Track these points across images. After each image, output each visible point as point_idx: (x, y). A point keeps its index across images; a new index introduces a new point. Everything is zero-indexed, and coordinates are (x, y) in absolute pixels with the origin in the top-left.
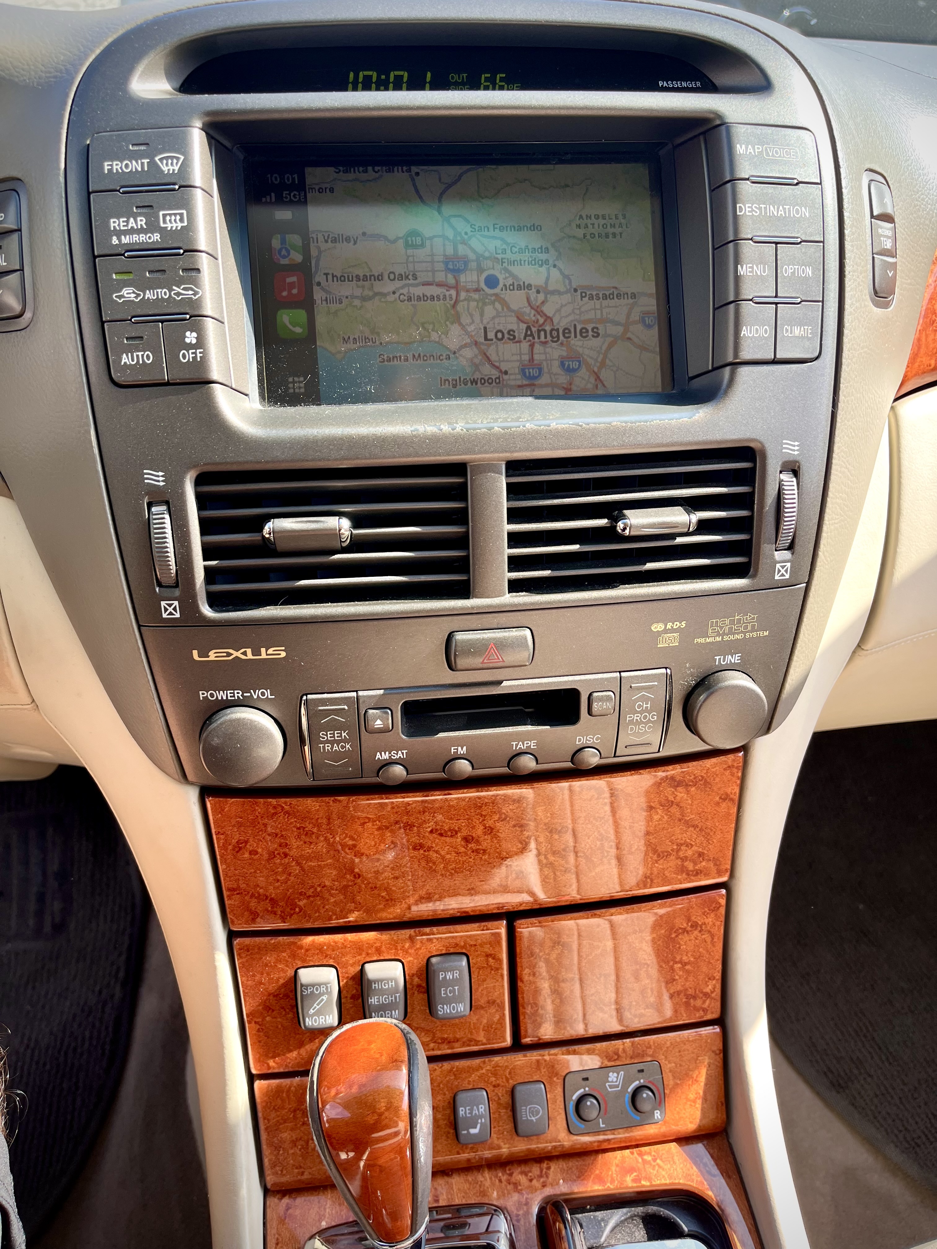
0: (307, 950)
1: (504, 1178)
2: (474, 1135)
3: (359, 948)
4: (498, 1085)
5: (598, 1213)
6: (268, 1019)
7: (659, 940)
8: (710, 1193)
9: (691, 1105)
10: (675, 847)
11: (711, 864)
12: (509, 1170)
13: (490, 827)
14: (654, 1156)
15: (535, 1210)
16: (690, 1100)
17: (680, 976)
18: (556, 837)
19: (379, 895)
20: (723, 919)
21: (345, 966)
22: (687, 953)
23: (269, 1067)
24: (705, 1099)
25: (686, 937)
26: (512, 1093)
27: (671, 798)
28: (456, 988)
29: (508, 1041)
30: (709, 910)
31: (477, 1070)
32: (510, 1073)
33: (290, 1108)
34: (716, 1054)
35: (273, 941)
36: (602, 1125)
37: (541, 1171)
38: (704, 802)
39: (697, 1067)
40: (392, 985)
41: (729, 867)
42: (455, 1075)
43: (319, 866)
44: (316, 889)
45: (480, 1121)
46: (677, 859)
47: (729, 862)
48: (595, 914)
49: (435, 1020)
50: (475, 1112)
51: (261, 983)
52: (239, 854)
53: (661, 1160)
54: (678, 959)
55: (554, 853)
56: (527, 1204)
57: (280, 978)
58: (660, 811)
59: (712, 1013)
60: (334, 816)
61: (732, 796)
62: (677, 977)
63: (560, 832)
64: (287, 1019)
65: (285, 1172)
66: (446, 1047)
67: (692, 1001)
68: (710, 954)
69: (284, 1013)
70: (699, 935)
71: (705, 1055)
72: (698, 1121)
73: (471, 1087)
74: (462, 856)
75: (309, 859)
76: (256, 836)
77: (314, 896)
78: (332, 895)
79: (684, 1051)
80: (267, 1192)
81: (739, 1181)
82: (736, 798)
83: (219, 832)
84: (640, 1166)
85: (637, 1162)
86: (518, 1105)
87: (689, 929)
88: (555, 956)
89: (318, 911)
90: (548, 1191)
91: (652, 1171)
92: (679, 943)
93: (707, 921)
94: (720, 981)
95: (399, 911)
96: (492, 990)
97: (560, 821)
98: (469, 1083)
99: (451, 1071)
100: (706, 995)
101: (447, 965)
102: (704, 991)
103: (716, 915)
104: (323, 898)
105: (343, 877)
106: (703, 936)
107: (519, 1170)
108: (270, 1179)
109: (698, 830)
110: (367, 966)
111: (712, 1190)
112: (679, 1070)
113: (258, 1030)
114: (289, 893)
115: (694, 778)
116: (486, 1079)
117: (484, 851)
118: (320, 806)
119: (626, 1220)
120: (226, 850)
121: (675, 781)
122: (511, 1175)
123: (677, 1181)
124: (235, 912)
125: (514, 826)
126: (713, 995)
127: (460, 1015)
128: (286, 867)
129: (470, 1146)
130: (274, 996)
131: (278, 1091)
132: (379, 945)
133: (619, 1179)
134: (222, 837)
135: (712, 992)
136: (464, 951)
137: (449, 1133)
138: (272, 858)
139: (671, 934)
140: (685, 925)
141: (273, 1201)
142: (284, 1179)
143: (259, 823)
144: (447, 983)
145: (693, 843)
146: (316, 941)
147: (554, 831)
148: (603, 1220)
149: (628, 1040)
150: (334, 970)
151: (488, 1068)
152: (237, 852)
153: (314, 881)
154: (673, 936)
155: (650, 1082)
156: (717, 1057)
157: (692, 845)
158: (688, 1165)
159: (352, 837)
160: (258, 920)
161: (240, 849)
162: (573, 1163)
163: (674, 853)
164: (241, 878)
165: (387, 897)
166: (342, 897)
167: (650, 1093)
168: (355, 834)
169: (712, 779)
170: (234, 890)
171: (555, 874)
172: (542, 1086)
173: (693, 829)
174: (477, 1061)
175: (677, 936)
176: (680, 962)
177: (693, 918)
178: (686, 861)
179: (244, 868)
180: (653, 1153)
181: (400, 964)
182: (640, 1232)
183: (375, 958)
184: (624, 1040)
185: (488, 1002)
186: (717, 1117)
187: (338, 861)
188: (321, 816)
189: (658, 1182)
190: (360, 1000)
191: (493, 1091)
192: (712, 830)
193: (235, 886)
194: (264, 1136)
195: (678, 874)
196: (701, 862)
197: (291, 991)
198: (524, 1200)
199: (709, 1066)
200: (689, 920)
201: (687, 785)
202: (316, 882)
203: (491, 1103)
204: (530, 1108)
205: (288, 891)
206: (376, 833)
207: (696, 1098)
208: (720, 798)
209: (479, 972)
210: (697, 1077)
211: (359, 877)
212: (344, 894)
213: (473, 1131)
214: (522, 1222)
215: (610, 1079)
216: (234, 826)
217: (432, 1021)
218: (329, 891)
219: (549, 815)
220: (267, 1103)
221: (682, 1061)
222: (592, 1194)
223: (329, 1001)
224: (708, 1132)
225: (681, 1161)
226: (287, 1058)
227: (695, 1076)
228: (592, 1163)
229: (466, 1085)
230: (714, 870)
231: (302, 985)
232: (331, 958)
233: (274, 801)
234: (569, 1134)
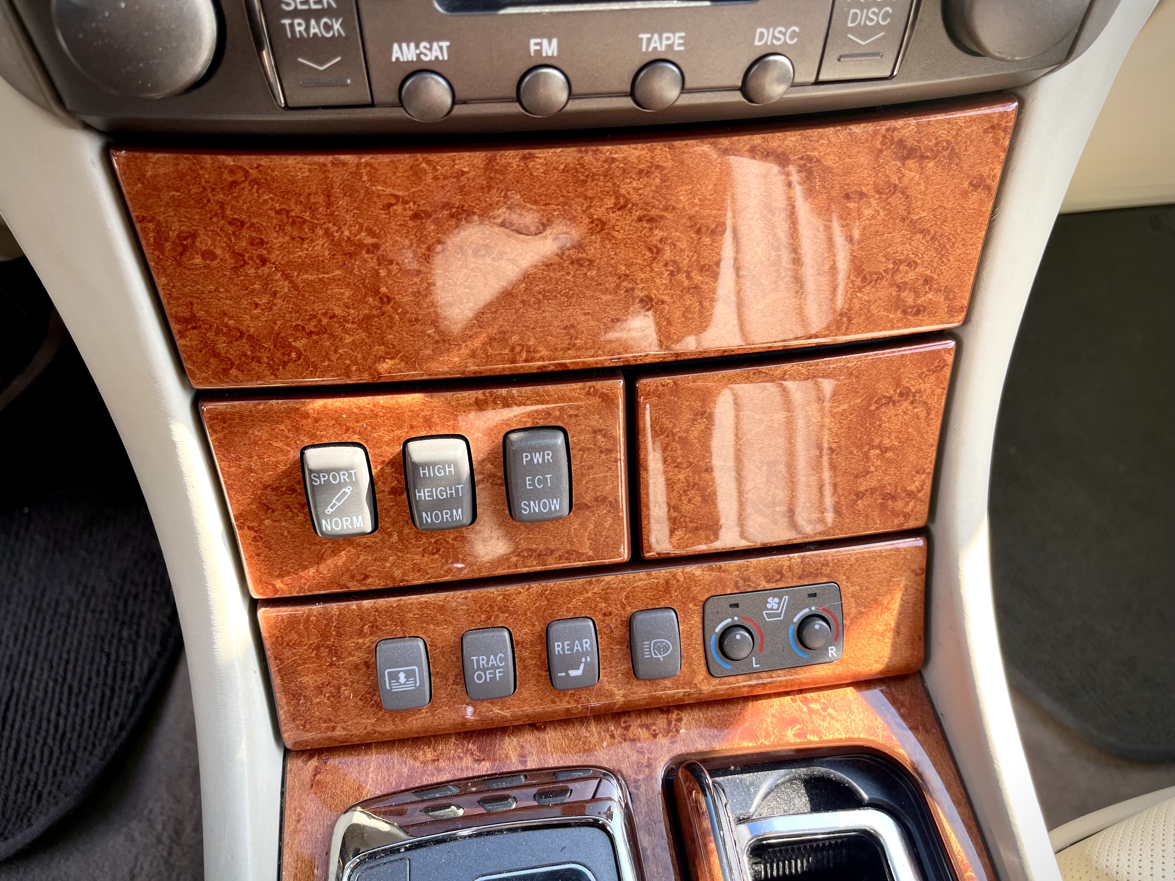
0: (316, 420)
1: (618, 732)
2: (576, 677)
3: (398, 418)
4: (610, 613)
5: (745, 776)
6: (267, 522)
7: (851, 414)
8: (902, 751)
9: (878, 640)
10: (891, 266)
11: (941, 298)
12: (625, 722)
13: (599, 220)
14: (824, 704)
15: (660, 773)
16: (877, 634)
17: (876, 467)
18: (707, 240)
19: (423, 332)
20: (946, 385)
21: (377, 444)
22: (890, 434)
23: (276, 591)
24: (897, 632)
25: (890, 411)
26: (629, 623)
27: (894, 179)
28: (548, 476)
29: (624, 554)
30: (929, 371)
31: (581, 593)
32: (627, 597)
33: (311, 644)
34: (917, 574)
35: (261, 407)
36: (755, 666)
37: (669, 723)
38: (944, 190)
39: (889, 592)
40: (450, 472)
41: (965, 303)
42: (548, 600)
43: (320, 280)
44: (320, 321)
45: (583, 660)
46: (892, 286)
47: (968, 295)
48: (760, 372)
49: (518, 524)
50: (577, 647)
51: (251, 470)
52: (184, 259)
53: (834, 708)
54: (876, 442)
55: (702, 269)
56: (649, 766)
57: (278, 462)
58: (874, 202)
59: (916, 519)
60: (337, 191)
61: (988, 181)
62: (872, 469)
63: (713, 232)
64: (296, 523)
65: (308, 727)
66: (535, 563)
67: (890, 502)
68: (922, 437)
69: (290, 514)
70: (910, 407)
71: (901, 575)
72: (886, 659)
73: (571, 615)
74: (554, 269)
75: (302, 267)
76: (208, 224)
77: (318, 333)
78: (346, 331)
79: (874, 569)
80: (287, 753)
81: (940, 736)
82: (995, 185)
83: (144, 218)
84: (806, 717)
85: (802, 711)
86: (638, 637)
87: (896, 398)
88: (696, 433)
89: (327, 357)
90: (679, 749)
91: (821, 723)
92: (880, 420)
93: (923, 387)
94: (931, 476)
95: (457, 359)
96: (602, 483)
97: (714, 212)
98: (568, 610)
99: (541, 594)
100: (911, 495)
101: (533, 443)
102: (909, 488)
103: (938, 378)
104: (332, 336)
105: (363, 301)
106: (916, 410)
107: (639, 722)
108: (289, 737)
109: (929, 238)
110: (412, 445)
111: (904, 748)
112: (864, 595)
113: (255, 539)
114: (276, 328)
115: (936, 145)
116: (593, 605)
117: (591, 262)
118: (310, 171)
119: (783, 783)
120: (162, 250)
121: (905, 148)
122: (627, 728)
123: (856, 736)
124: (194, 359)
125: (640, 219)
126: (920, 495)
127: (554, 515)
128: (266, 281)
129: (570, 693)
130: (273, 489)
131: (292, 622)
132: (428, 413)
133: (776, 734)
134: (151, 226)
135: (919, 491)
136: (560, 424)
137: (540, 676)
138: (242, 266)
139: (870, 405)
140: (892, 392)
141: (296, 764)
142: (309, 736)
143: (209, 201)
144: (533, 469)
145: (919, 261)
146: (330, 406)
147: (704, 230)
148: (752, 784)
149: (796, 555)
150: (361, 451)
151: (596, 590)
152: (181, 254)
153: (316, 306)
154: (873, 408)
155: (824, 610)
156: (917, 578)
157: (916, 264)
158: (871, 716)
159: (371, 230)
160: (234, 372)
161: (185, 248)
162: (712, 713)
163: (889, 276)
164: (195, 301)
165: (437, 337)
166: (364, 335)
167: (824, 624)
168: (375, 224)
169: (963, 148)
170: (186, 321)
171: (701, 304)
172: (673, 614)
173: (921, 236)
174: (580, 581)
175: (878, 408)
176: (879, 447)
177: (904, 382)
178: (905, 289)
179: (197, 283)
180: (823, 700)
181: (463, 443)
182: (802, 800)
183: (423, 434)
184: (791, 555)
185: (596, 499)
186: (912, 655)
187: (351, 272)
188: (314, 188)
189: (830, 737)
190: (405, 496)
191: (604, 621)
192: (949, 239)
193: (187, 315)
194: (276, 681)
195: (889, 311)
196: (926, 293)
197: (299, 483)
198: (645, 761)
199: (906, 589)
200: (898, 385)
201: (923, 157)
202: (319, 308)
203: (599, 637)
204: (655, 644)
205: (275, 323)
206: (411, 224)
207: (886, 631)
208: (971, 184)
209: (582, 457)
210: (888, 604)
211: (389, 302)
212: (367, 330)
213: (573, 673)
214: (643, 789)
215: (769, 606)
216: (167, 205)
217: (514, 526)
218: (341, 325)
219: (696, 201)
220: (277, 637)
221: (870, 583)
222: (739, 753)
223: (355, 494)
224: (898, 674)
225: (860, 710)
226: (302, 577)
227: (885, 602)
228: (740, 714)
229: (563, 613)
230: (944, 307)
231: (311, 472)
232: (354, 432)
233: (229, 160)
234: (709, 677)
